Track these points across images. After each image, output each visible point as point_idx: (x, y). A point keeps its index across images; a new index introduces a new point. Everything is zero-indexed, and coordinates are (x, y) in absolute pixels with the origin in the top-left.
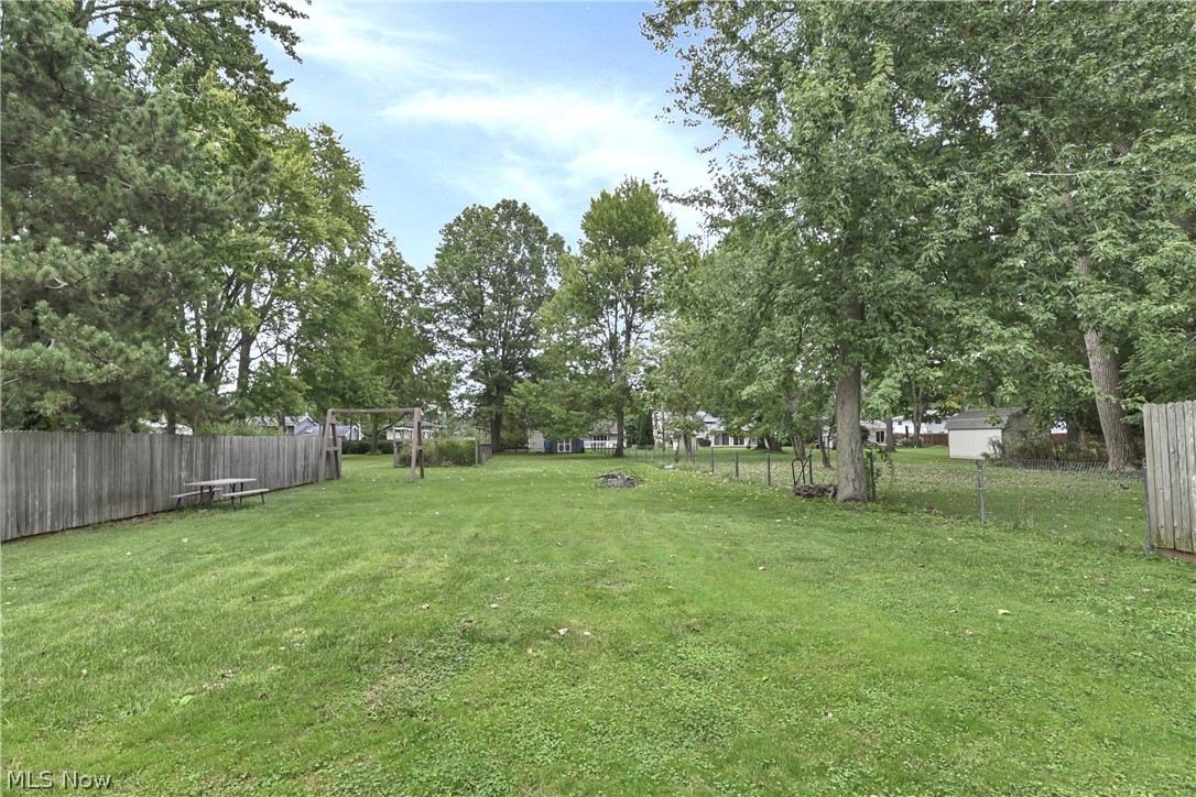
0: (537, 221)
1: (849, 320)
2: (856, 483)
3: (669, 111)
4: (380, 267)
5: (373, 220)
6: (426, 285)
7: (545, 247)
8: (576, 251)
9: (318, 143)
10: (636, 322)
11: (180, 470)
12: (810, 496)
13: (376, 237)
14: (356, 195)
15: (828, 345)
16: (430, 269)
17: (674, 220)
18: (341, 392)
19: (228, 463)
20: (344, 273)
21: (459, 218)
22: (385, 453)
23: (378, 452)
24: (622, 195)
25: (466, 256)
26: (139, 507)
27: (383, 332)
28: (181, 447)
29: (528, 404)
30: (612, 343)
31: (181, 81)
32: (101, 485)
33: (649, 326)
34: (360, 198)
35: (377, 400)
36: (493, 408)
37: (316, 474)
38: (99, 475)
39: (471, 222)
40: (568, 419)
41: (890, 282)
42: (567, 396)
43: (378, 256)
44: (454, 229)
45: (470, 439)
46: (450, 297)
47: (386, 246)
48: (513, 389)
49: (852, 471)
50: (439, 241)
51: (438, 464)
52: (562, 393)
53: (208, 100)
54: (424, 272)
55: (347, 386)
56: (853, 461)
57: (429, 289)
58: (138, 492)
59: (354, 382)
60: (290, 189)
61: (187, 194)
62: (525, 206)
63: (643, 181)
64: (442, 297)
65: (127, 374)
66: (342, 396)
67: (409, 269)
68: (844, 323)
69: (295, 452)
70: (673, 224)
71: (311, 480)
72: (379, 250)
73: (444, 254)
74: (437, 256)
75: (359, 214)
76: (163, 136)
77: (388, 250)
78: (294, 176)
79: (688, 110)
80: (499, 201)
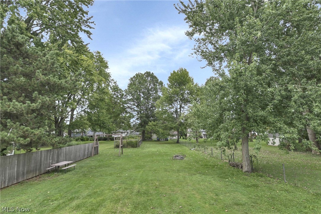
0: (155, 77)
1: (245, 121)
2: (248, 167)
3: (192, 54)
4: (112, 89)
5: (110, 77)
6: (125, 94)
7: (158, 84)
8: (166, 86)
9: (96, 56)
10: (183, 105)
11: (50, 160)
12: (234, 166)
13: (111, 81)
14: (106, 70)
15: (240, 129)
16: (126, 90)
17: (193, 79)
18: (99, 124)
19: (64, 155)
20: (102, 91)
21: (134, 76)
22: (112, 140)
23: (110, 140)
24: (179, 72)
25: (136, 87)
26: (36, 173)
27: (112, 107)
28: (50, 153)
29: (152, 128)
30: (176, 111)
31: (57, 47)
32: (24, 169)
33: (186, 107)
34: (107, 71)
35: (110, 127)
36: (143, 129)
37: (91, 154)
38: (24, 166)
39: (138, 77)
40: (164, 133)
41: (257, 114)
42: (164, 126)
43: (112, 86)
44: (133, 79)
45: (136, 140)
46: (131, 97)
47: (114, 83)
48: (148, 124)
49: (247, 163)
50: (129, 82)
51: (127, 147)
52: (162, 125)
53: (65, 53)
54: (124, 91)
55: (101, 123)
56: (247, 161)
57: (125, 95)
58: (36, 169)
59: (103, 122)
60: (88, 69)
61: (56, 83)
62: (152, 73)
63: (185, 69)
64: (129, 97)
65: (34, 139)
66: (100, 126)
67: (120, 89)
68: (244, 122)
69: (85, 148)
70: (193, 80)
71: (89, 156)
72: (112, 84)
73: (130, 85)
74: (128, 86)
75: (107, 75)
76: (50, 66)
77: (114, 84)
78: (89, 66)
79: (197, 54)
80: (146, 72)
